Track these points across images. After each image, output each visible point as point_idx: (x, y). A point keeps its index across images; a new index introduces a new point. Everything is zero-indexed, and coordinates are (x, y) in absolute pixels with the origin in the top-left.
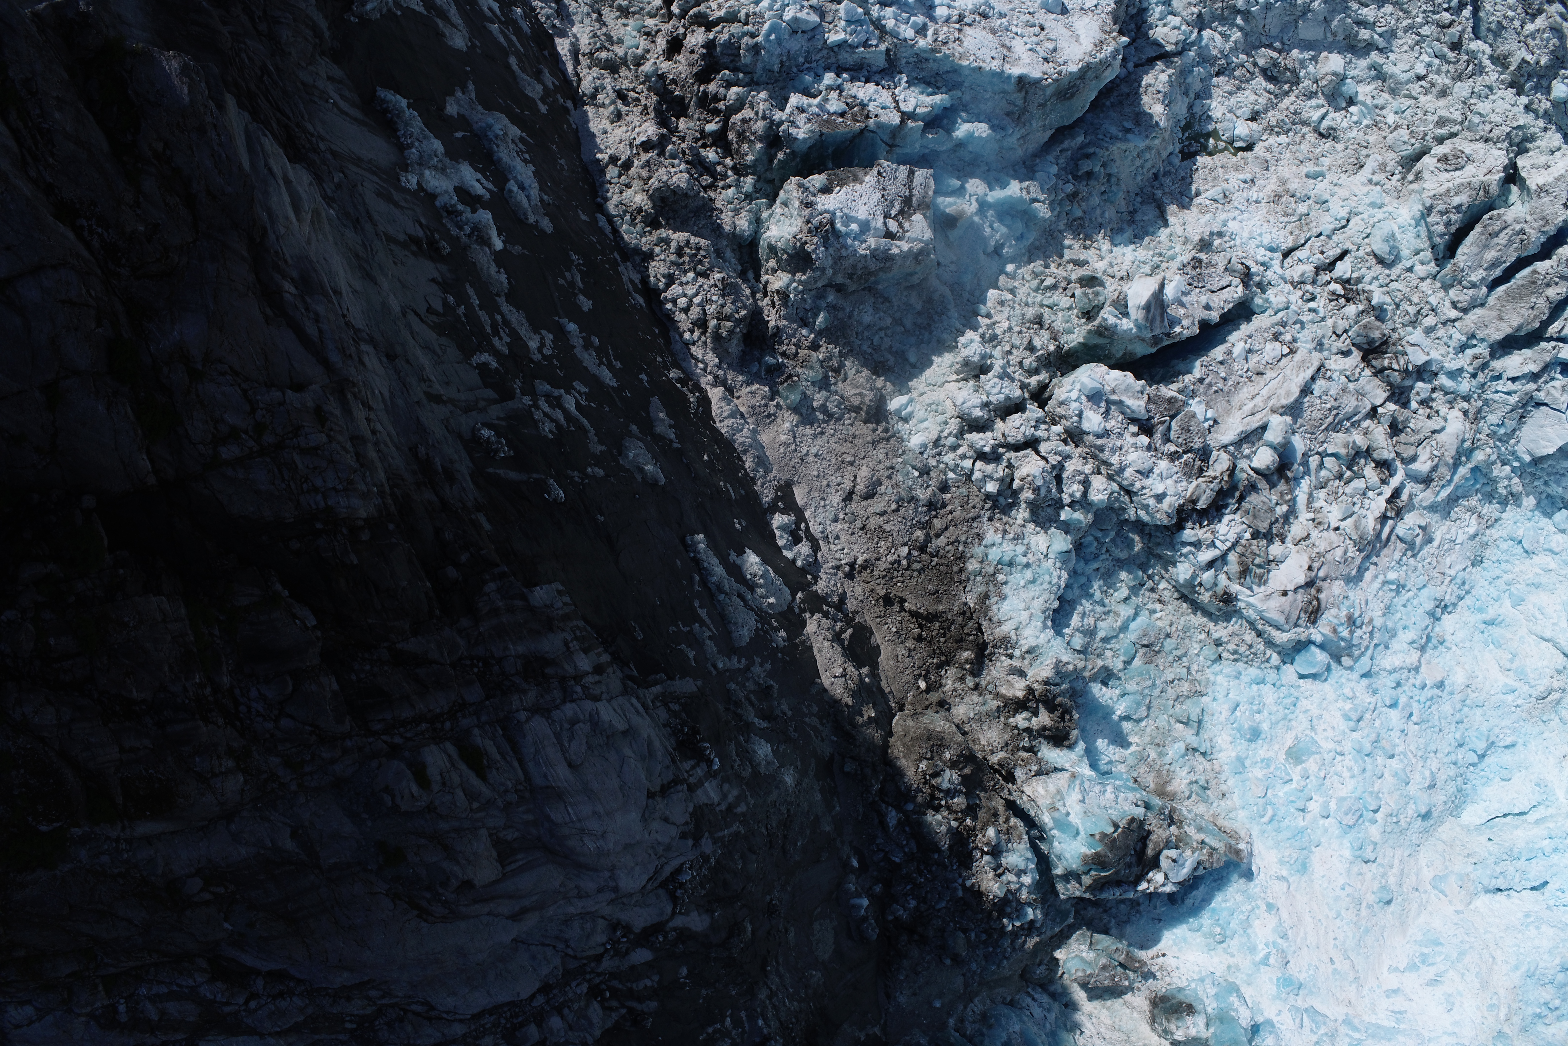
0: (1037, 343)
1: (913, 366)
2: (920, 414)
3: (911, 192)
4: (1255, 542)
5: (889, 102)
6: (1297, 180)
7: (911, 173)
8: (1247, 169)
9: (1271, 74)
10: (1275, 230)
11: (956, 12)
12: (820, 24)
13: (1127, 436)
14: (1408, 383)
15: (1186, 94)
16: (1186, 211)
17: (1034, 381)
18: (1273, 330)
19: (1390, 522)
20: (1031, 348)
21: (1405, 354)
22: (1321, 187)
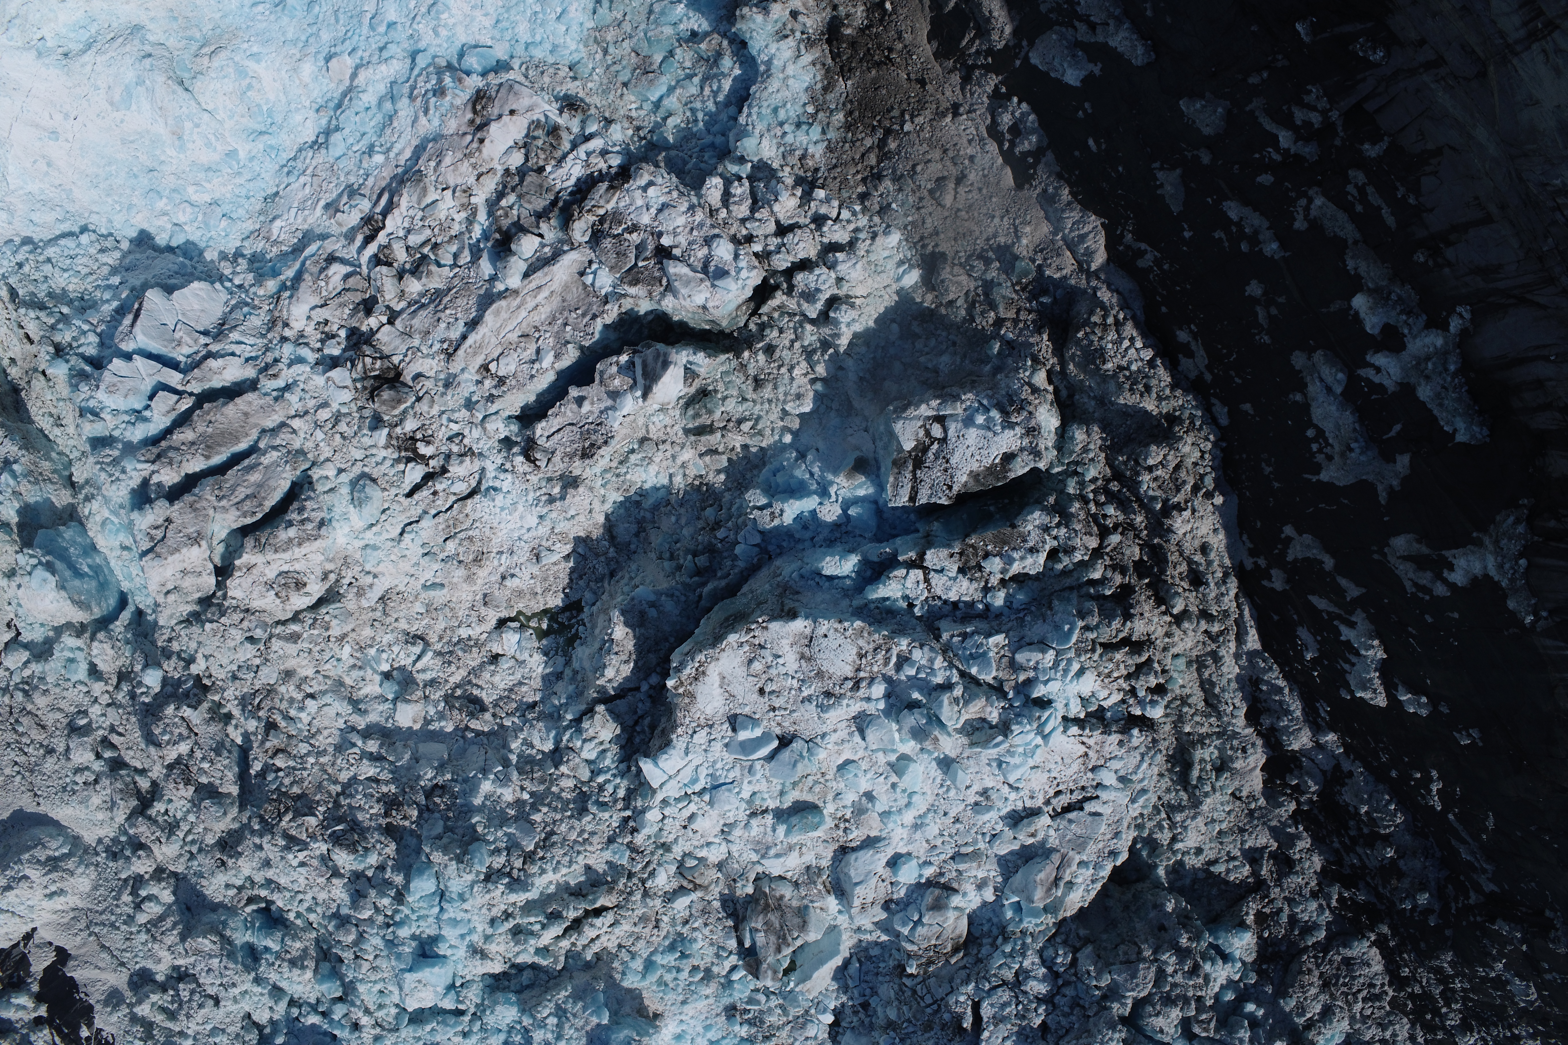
0: (761, 357)
1: (893, 321)
2: (891, 265)
3: (914, 475)
4: (541, 163)
5: (935, 578)
6: (455, 580)
7: (913, 498)
8: (508, 592)
9: (476, 706)
10: (486, 517)
11: (862, 693)
12: (1014, 654)
13: (684, 244)
14: (348, 354)
15: (576, 672)
16: (582, 534)
17: (779, 299)
18: (504, 388)
19: (378, 210)
20: (770, 350)
21: (354, 381)
22: (430, 571)
